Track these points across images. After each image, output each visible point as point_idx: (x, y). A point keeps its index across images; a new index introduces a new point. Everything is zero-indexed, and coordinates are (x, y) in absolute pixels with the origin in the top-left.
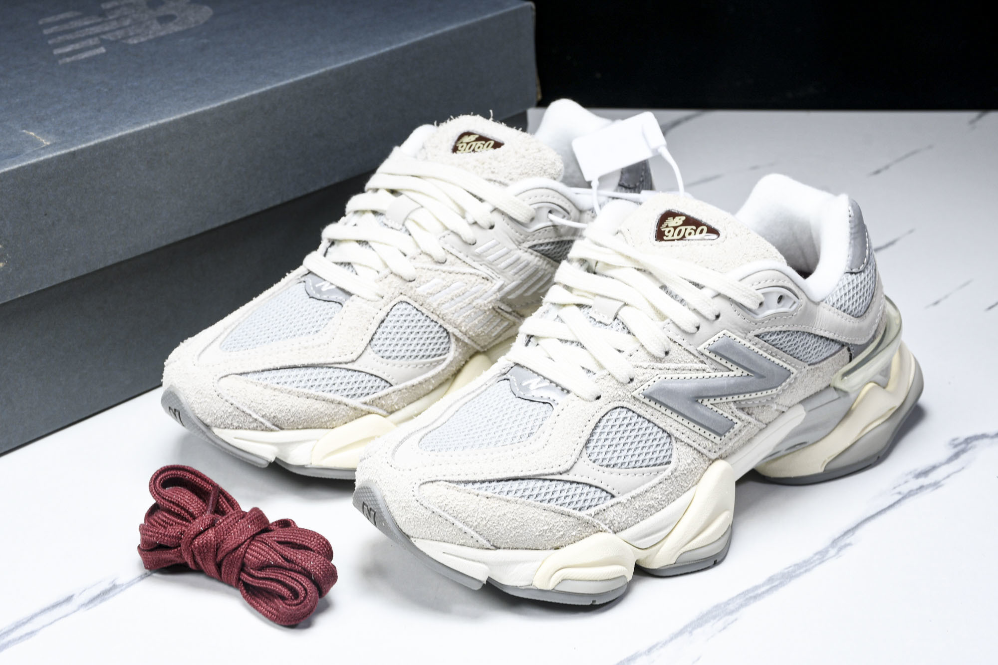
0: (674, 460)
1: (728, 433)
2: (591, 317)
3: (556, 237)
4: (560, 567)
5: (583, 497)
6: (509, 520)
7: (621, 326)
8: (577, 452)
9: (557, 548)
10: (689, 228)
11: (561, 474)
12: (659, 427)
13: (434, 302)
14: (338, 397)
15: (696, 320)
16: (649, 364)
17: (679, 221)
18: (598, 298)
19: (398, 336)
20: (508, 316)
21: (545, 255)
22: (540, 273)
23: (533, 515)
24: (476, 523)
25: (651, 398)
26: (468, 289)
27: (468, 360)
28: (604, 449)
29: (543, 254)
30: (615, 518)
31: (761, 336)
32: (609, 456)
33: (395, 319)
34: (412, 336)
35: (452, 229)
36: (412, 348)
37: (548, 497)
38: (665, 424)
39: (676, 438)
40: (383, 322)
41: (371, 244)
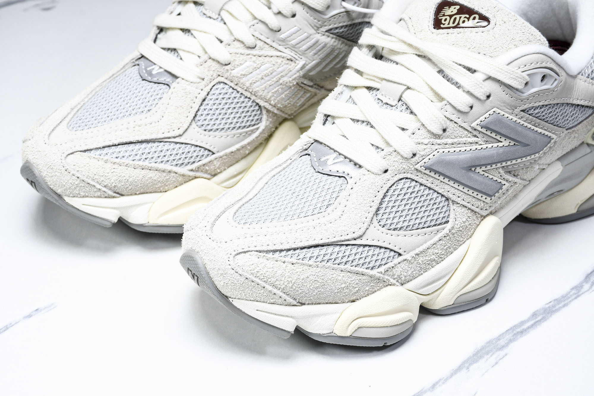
0: (451, 219)
1: (497, 194)
2: (379, 99)
3: (349, 21)
4: (355, 318)
5: (375, 258)
6: (311, 282)
7: (404, 107)
8: (369, 219)
9: (353, 301)
10: (463, 16)
11: (355, 239)
12: (438, 193)
13: (247, 81)
14: (168, 167)
15: (470, 100)
16: (429, 140)
17: (454, 10)
18: (384, 82)
19: (218, 112)
20: (310, 89)
21: (340, 36)
22: (336, 52)
23: (332, 276)
24: (284, 286)
25: (431, 170)
26: (275, 69)
27: (278, 126)
28: (392, 216)
29: (338, 36)
30: (403, 273)
31: (526, 111)
32: (396, 220)
33: (215, 97)
34: (230, 111)
35: (260, 18)
36: (229, 121)
37: (345, 260)
38: (443, 190)
39: (453, 201)
40: (204, 100)
41: (192, 32)
